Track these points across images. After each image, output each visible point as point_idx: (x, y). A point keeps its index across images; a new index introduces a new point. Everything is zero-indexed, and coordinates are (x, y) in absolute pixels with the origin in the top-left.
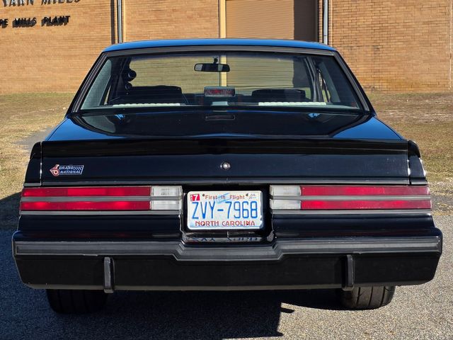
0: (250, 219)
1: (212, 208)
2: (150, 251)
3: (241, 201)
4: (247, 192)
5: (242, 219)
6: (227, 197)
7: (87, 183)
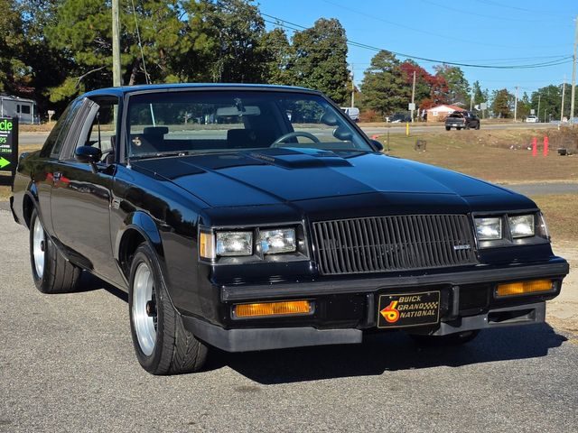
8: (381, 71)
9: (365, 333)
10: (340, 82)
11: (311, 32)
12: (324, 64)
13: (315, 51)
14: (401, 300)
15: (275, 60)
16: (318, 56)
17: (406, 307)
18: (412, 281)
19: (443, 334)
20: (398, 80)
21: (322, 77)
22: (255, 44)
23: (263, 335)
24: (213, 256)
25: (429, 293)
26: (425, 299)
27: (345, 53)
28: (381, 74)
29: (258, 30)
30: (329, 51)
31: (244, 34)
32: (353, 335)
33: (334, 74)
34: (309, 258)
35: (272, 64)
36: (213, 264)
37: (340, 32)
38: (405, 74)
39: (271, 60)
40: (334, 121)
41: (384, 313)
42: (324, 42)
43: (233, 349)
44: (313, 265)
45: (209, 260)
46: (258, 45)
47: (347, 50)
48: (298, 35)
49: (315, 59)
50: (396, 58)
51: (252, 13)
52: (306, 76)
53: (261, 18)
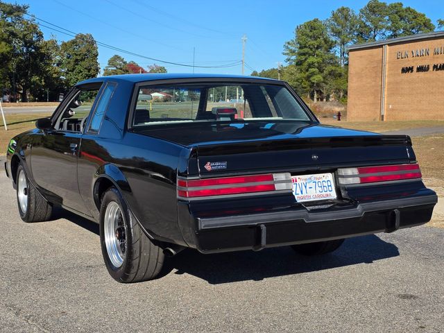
0: (328, 192)
1: (306, 187)
2: (290, 218)
3: (321, 180)
4: (323, 174)
5: (324, 193)
6: (313, 178)
7: (230, 174)
8: (115, 68)
10: (94, 75)
11: (73, 42)
12: (83, 63)
13: (77, 55)
15: (51, 60)
16: (79, 58)
21: (82, 72)
22: (37, 48)
28: (115, 70)
29: (39, 40)
30: (86, 55)
31: (29, 43)
33: (90, 70)
37: (93, 43)
42: (82, 49)
47: (97, 55)
48: (64, 44)
49: (77, 60)
50: (124, 60)
51: (34, 28)
52: (70, 71)
53: (40, 32)
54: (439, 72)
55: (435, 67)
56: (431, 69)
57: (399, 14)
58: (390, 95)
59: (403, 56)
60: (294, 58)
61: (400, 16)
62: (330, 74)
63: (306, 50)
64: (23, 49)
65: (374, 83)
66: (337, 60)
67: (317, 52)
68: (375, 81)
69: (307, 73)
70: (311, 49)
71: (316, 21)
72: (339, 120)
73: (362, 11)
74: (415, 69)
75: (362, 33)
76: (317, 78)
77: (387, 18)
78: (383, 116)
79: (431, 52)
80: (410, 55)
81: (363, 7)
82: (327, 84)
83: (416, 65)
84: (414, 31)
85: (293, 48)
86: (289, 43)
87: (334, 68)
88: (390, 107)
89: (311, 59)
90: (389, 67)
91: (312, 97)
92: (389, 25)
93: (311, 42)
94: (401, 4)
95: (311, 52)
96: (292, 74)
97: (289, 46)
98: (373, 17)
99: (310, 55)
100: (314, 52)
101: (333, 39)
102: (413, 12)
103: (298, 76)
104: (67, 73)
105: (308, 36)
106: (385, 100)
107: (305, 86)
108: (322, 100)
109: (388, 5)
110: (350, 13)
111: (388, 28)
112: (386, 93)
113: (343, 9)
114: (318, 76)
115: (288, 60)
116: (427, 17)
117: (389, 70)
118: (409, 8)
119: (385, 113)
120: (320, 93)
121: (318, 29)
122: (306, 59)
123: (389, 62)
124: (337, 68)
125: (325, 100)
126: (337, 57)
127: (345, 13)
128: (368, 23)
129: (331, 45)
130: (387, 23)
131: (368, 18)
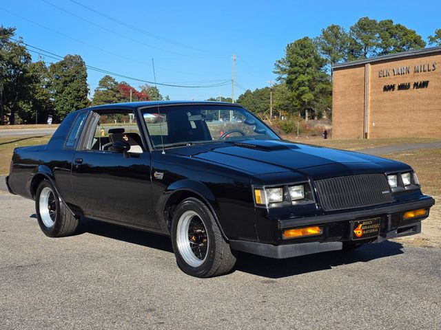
8: (106, 89)
9: (344, 244)
10: (83, 96)
11: (62, 64)
12: (72, 84)
13: (65, 76)
14: (364, 223)
15: (40, 82)
16: (67, 79)
17: (366, 227)
18: (371, 212)
19: (379, 242)
20: (118, 95)
21: (70, 93)
22: (25, 71)
23: (295, 248)
24: (267, 203)
25: (375, 219)
26: (375, 223)
27: (85, 77)
28: (106, 91)
29: (27, 62)
30: (75, 76)
31: (17, 65)
32: (337, 245)
33: (79, 91)
34: (315, 202)
35: (38, 85)
36: (267, 207)
37: (81, 64)
38: (121, 92)
39: (37, 82)
40: (253, 122)
41: (355, 232)
42: (71, 69)
43: (280, 257)
44: (318, 206)
45: (264, 205)
46: (27, 73)
47: (87, 76)
48: (53, 66)
49: (66, 82)
50: (116, 81)
51: (22, 51)
52: (59, 93)
53: (28, 54)
54: (419, 90)
55: (416, 85)
56: (412, 87)
57: (389, 31)
58: (373, 113)
59: (385, 74)
60: (285, 76)
61: (390, 33)
62: (321, 92)
63: (296, 69)
64: (11, 71)
65: (357, 101)
66: (328, 78)
67: (308, 70)
68: (358, 99)
69: (298, 92)
70: (301, 67)
71: (306, 39)
72: (326, 138)
73: (352, 29)
74: (396, 87)
75: (352, 51)
76: (308, 97)
77: (377, 35)
78: (366, 134)
79: (411, 71)
80: (391, 73)
81: (353, 25)
82: (317, 102)
83: (397, 83)
84: (405, 47)
85: (284, 67)
86: (279, 62)
87: (324, 86)
88: (374, 124)
89: (302, 78)
90: (372, 86)
91: (303, 115)
92: (380, 42)
93: (302, 60)
94: (391, 22)
95: (301, 70)
96: (283, 93)
97: (280, 65)
98: (363, 34)
99: (300, 73)
100: (305, 70)
101: (324, 57)
102: (403, 29)
103: (289, 94)
104: (56, 95)
105: (299, 54)
106: (369, 118)
107: (296, 104)
108: (313, 118)
109: (378, 22)
110: (341, 31)
111: (378, 46)
112: (369, 111)
113: (333, 27)
114: (310, 94)
115: (280, 79)
116: (418, 34)
117: (372, 88)
118: (399, 25)
119: (368, 131)
120: (311, 111)
121: (309, 47)
122: (296, 78)
123: (372, 81)
124: (328, 86)
125: (316, 118)
126: (328, 75)
127: (335, 30)
128: (359, 41)
129: (321, 64)
130: (378, 40)
131: (359, 36)
